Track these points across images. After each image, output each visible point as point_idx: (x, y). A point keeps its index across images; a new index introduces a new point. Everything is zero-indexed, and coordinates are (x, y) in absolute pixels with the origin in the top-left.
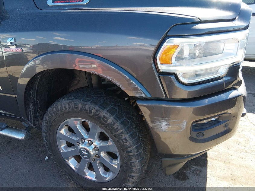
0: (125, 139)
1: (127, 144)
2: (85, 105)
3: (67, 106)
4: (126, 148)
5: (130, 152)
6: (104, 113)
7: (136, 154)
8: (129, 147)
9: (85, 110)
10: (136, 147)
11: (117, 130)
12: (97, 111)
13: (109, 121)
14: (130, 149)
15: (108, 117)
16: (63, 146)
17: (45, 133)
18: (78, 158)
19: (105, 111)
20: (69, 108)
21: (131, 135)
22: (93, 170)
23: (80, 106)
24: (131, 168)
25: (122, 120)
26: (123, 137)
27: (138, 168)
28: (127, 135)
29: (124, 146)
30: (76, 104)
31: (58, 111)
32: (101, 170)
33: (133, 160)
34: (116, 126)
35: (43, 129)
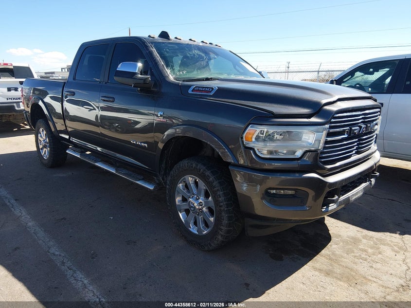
0: (219, 195)
1: (220, 199)
2: (197, 165)
3: (186, 165)
4: (219, 203)
5: (221, 206)
6: (208, 173)
7: (226, 209)
8: (222, 202)
9: (196, 169)
10: (226, 204)
11: (214, 187)
12: (204, 170)
13: (211, 179)
14: (221, 204)
15: (210, 175)
16: (178, 199)
17: (169, 185)
18: (187, 212)
19: (210, 171)
20: (187, 166)
21: (224, 193)
22: (196, 226)
23: (194, 165)
24: (221, 221)
25: (220, 181)
26: (218, 193)
27: (226, 222)
28: (221, 193)
29: (218, 200)
30: (192, 164)
31: (180, 168)
32: (202, 225)
33: (223, 214)
34: (214, 184)
35: (168, 182)
